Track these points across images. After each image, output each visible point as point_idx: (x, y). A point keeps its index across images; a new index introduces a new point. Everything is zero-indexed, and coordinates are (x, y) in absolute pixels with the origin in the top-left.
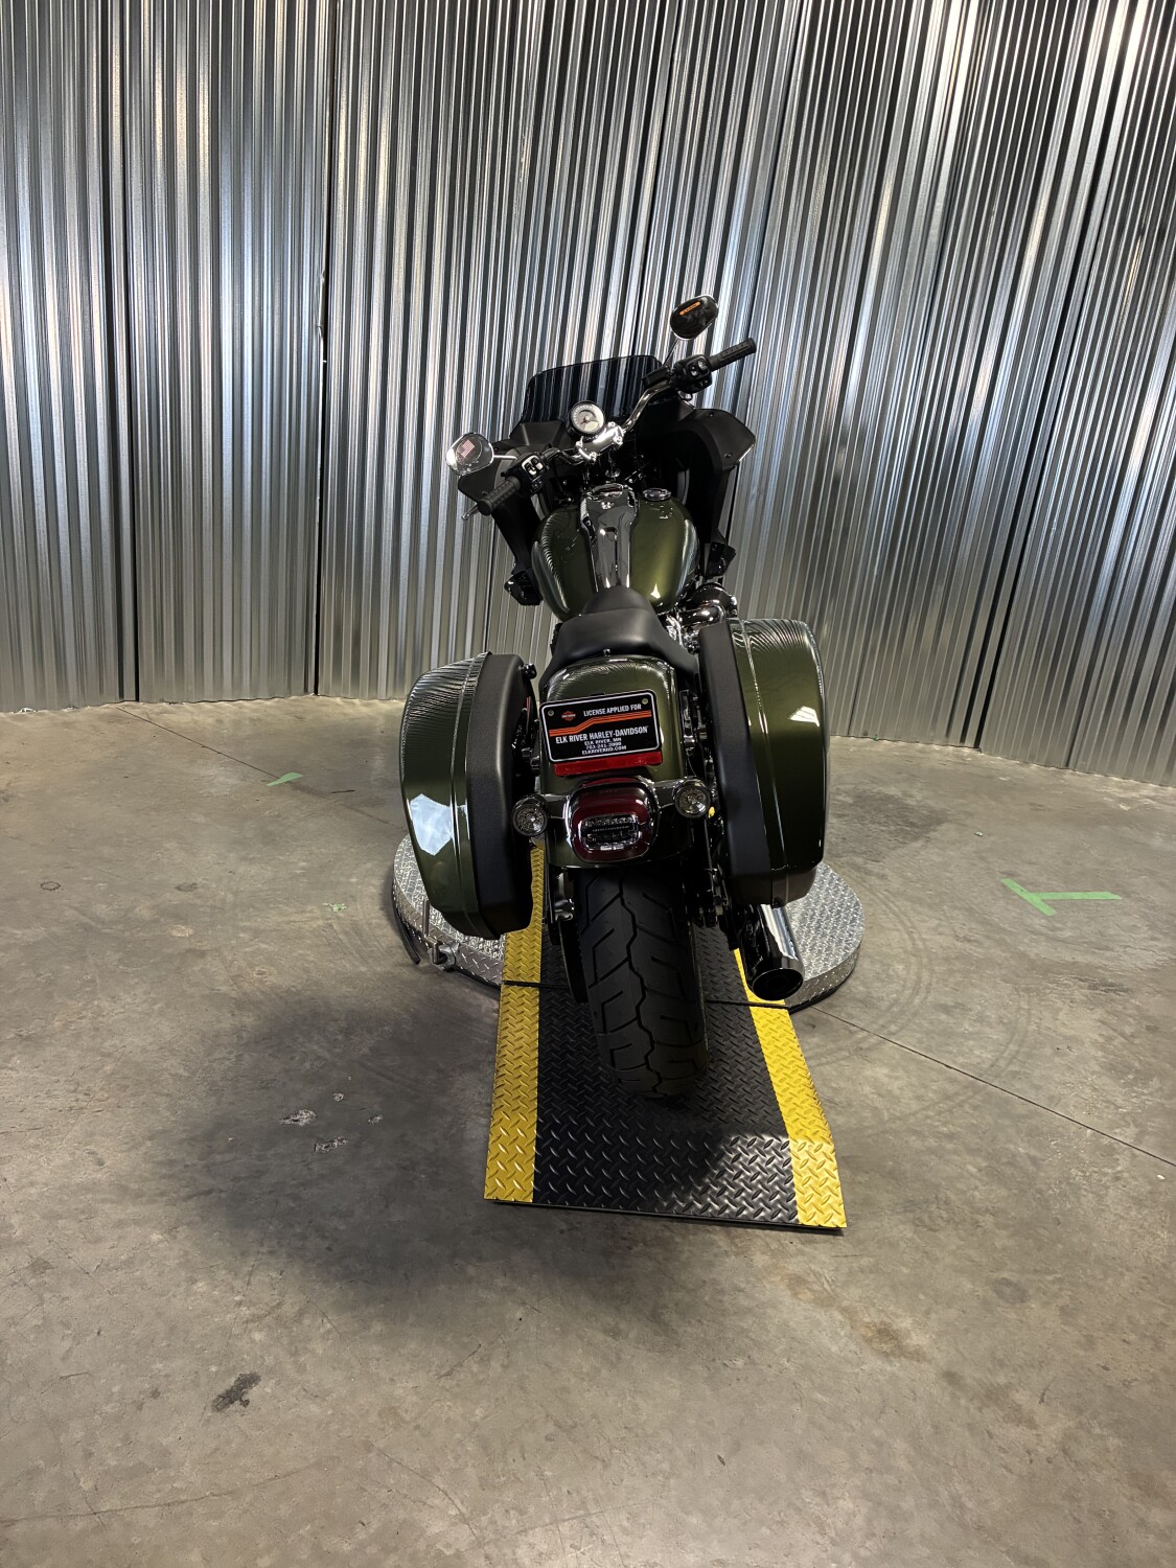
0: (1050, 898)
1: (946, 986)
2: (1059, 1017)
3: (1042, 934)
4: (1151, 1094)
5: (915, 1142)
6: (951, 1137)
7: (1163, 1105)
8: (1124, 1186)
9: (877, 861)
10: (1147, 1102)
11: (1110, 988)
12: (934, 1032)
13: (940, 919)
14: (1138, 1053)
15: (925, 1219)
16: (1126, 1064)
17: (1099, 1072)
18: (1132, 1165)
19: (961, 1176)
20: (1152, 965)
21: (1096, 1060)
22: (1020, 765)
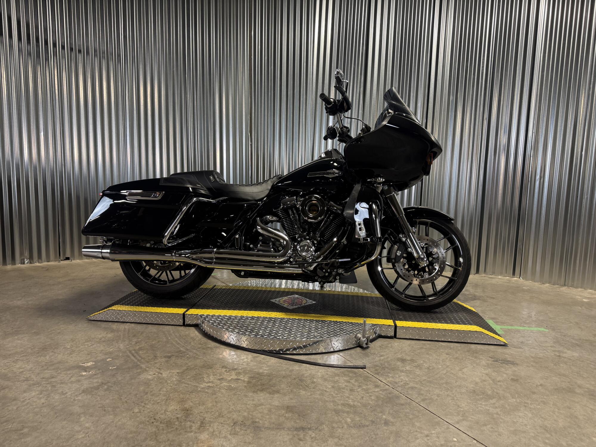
0: (507, 328)
1: (413, 353)
2: (464, 370)
5: (331, 406)
6: (354, 406)
7: (489, 410)
8: (428, 440)
10: (479, 408)
11: (506, 362)
12: (387, 368)
14: (496, 388)
15: (301, 434)
16: (483, 392)
17: (463, 393)
18: (443, 432)
19: (340, 422)
20: (541, 356)
21: (467, 388)
22: (539, 284)
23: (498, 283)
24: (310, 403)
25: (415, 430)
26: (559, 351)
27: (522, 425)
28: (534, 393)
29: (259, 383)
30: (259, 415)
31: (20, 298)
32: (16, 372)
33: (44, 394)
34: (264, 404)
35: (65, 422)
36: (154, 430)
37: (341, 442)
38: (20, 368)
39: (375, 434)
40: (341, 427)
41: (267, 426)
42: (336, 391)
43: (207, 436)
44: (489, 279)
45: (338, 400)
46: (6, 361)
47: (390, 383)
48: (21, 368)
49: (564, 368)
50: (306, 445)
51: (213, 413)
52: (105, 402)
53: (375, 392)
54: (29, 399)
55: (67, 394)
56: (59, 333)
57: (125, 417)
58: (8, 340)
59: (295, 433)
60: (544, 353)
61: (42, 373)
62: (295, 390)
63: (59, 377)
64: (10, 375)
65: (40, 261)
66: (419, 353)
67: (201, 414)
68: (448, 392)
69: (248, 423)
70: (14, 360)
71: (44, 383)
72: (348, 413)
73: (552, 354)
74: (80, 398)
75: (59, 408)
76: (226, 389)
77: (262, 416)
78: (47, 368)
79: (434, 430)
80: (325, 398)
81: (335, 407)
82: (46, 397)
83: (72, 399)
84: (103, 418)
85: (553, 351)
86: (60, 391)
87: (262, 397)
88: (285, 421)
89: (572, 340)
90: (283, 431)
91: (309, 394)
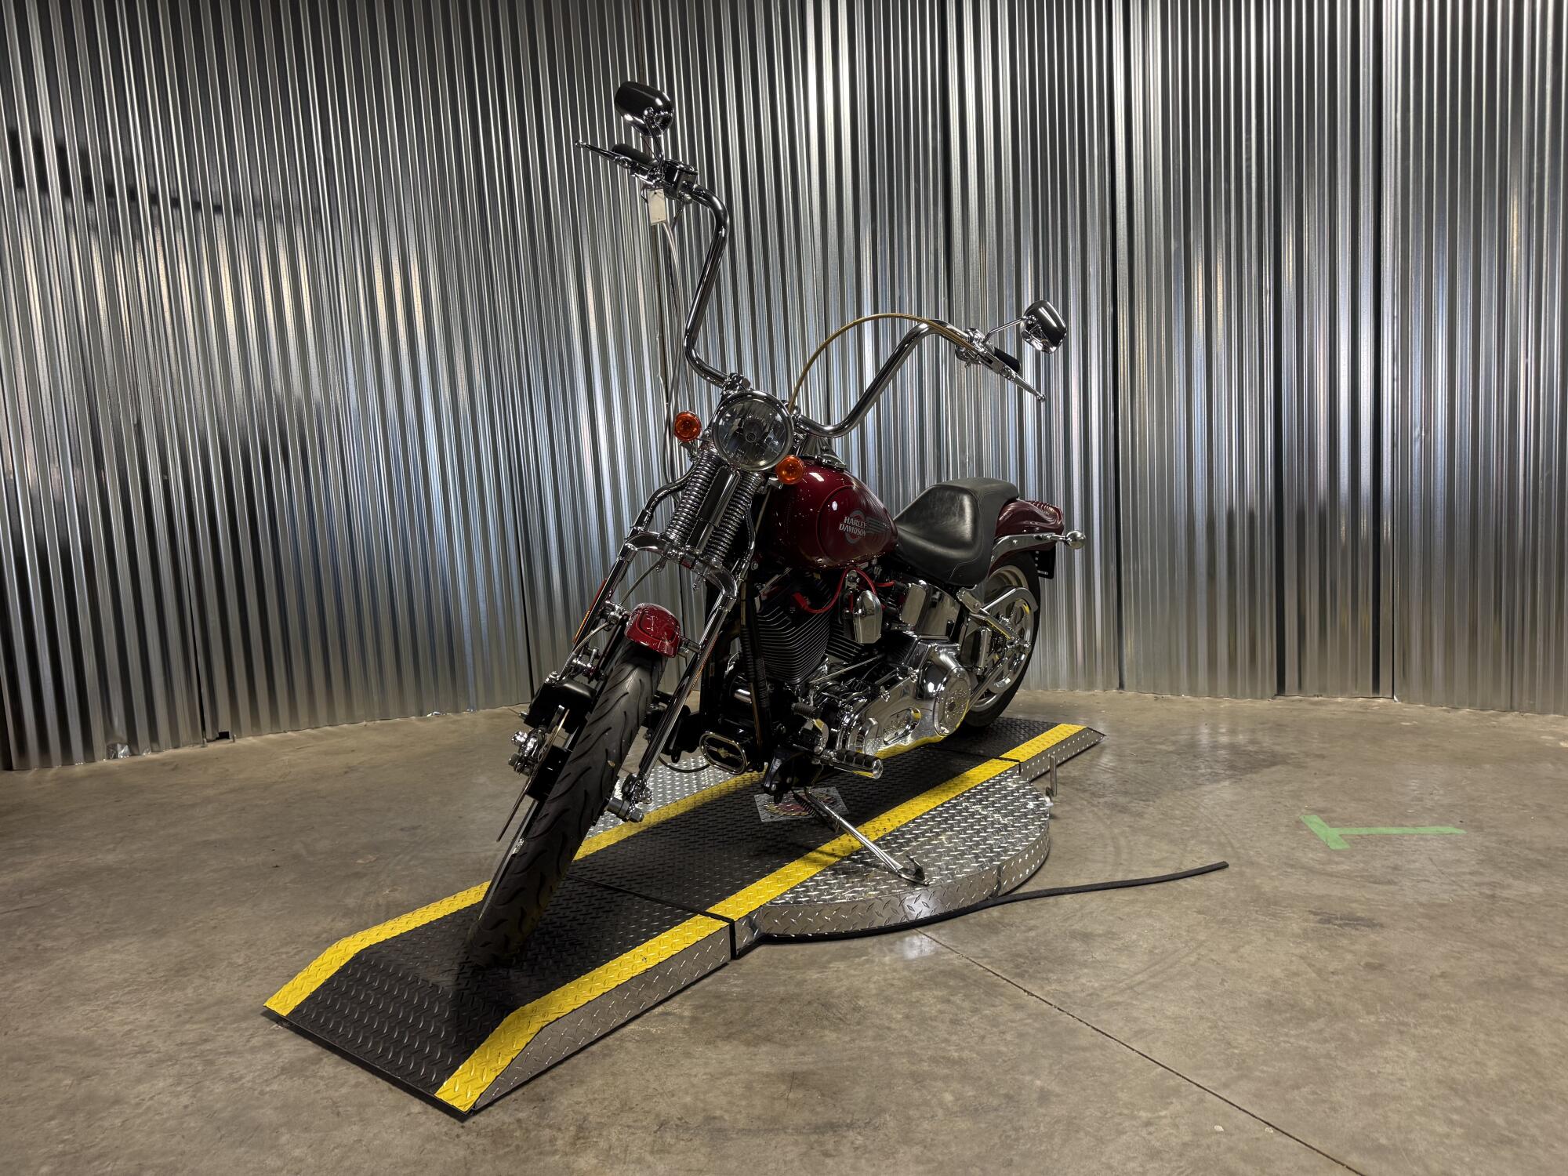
0: (1355, 833)
1: (1112, 915)
2: (1242, 950)
3: (1303, 867)
4: (1297, 1036)
5: (902, 1064)
6: (960, 1062)
7: (1306, 1048)
8: (1150, 1133)
9: (1147, 800)
10: (1282, 1044)
11: (1352, 921)
12: (1045, 958)
13: (1173, 853)
14: (1324, 991)
15: (830, 1143)
16: (1292, 1002)
17: (1241, 1008)
18: (1187, 1112)
19: (926, 1103)
20: (1444, 900)
21: (1251, 995)
22: (1445, 710)
23: (1335, 717)
24: (850, 1060)
25: (1118, 1111)
26: (1489, 884)
27: (1392, 1082)
28: (1424, 996)
29: (720, 1019)
30: (723, 1100)
31: (111, 846)
32: (114, 1034)
33: (188, 1083)
34: (734, 1071)
35: (243, 1149)
36: (462, 1153)
37: (929, 1154)
38: (123, 1023)
39: (1016, 1130)
40: (929, 1116)
41: (741, 1126)
42: (914, 1028)
43: (596, 1161)
44: (1312, 707)
45: (922, 1048)
46: (88, 1008)
47: (1054, 997)
48: (126, 1024)
49: (1504, 926)
50: (843, 1166)
51: (606, 1103)
52: (337, 1094)
53: (1012, 1021)
54: (151, 1098)
55: (244, 1081)
56: (215, 927)
57: (390, 1127)
58: (88, 955)
59: (813, 1140)
60: (1454, 890)
61: (177, 1031)
62: (812, 1032)
63: (219, 1038)
64: (100, 1041)
65: (155, 749)
66: (1128, 915)
67: (577, 1107)
68: (1203, 1010)
69: (694, 1121)
70: (107, 1003)
71: (186, 1055)
72: (946, 1079)
73: (1474, 893)
74: (275, 1087)
75: (223, 1115)
76: (637, 1041)
77: (729, 1102)
78: (191, 1018)
79: (1166, 1109)
80: (887, 1045)
81: (914, 1068)
82: (191, 1089)
83: (256, 1092)
84: (335, 1133)
85: (1477, 884)
86: (226, 1073)
87: (728, 1053)
88: (789, 1110)
89: (1527, 852)
90: (782, 1136)
91: (847, 1039)
